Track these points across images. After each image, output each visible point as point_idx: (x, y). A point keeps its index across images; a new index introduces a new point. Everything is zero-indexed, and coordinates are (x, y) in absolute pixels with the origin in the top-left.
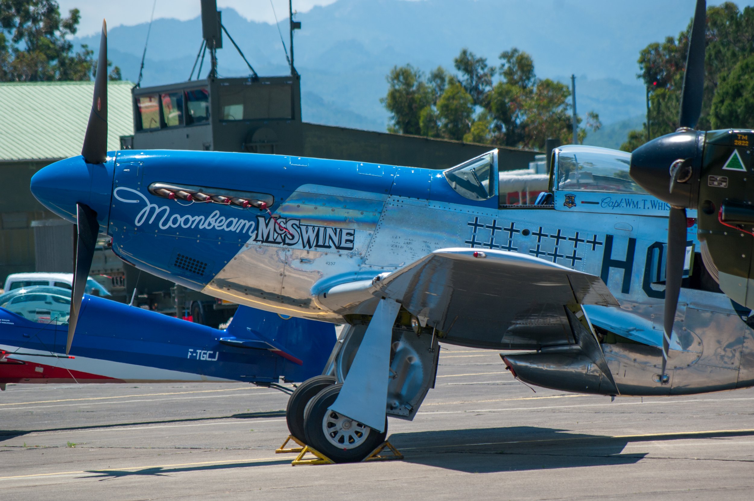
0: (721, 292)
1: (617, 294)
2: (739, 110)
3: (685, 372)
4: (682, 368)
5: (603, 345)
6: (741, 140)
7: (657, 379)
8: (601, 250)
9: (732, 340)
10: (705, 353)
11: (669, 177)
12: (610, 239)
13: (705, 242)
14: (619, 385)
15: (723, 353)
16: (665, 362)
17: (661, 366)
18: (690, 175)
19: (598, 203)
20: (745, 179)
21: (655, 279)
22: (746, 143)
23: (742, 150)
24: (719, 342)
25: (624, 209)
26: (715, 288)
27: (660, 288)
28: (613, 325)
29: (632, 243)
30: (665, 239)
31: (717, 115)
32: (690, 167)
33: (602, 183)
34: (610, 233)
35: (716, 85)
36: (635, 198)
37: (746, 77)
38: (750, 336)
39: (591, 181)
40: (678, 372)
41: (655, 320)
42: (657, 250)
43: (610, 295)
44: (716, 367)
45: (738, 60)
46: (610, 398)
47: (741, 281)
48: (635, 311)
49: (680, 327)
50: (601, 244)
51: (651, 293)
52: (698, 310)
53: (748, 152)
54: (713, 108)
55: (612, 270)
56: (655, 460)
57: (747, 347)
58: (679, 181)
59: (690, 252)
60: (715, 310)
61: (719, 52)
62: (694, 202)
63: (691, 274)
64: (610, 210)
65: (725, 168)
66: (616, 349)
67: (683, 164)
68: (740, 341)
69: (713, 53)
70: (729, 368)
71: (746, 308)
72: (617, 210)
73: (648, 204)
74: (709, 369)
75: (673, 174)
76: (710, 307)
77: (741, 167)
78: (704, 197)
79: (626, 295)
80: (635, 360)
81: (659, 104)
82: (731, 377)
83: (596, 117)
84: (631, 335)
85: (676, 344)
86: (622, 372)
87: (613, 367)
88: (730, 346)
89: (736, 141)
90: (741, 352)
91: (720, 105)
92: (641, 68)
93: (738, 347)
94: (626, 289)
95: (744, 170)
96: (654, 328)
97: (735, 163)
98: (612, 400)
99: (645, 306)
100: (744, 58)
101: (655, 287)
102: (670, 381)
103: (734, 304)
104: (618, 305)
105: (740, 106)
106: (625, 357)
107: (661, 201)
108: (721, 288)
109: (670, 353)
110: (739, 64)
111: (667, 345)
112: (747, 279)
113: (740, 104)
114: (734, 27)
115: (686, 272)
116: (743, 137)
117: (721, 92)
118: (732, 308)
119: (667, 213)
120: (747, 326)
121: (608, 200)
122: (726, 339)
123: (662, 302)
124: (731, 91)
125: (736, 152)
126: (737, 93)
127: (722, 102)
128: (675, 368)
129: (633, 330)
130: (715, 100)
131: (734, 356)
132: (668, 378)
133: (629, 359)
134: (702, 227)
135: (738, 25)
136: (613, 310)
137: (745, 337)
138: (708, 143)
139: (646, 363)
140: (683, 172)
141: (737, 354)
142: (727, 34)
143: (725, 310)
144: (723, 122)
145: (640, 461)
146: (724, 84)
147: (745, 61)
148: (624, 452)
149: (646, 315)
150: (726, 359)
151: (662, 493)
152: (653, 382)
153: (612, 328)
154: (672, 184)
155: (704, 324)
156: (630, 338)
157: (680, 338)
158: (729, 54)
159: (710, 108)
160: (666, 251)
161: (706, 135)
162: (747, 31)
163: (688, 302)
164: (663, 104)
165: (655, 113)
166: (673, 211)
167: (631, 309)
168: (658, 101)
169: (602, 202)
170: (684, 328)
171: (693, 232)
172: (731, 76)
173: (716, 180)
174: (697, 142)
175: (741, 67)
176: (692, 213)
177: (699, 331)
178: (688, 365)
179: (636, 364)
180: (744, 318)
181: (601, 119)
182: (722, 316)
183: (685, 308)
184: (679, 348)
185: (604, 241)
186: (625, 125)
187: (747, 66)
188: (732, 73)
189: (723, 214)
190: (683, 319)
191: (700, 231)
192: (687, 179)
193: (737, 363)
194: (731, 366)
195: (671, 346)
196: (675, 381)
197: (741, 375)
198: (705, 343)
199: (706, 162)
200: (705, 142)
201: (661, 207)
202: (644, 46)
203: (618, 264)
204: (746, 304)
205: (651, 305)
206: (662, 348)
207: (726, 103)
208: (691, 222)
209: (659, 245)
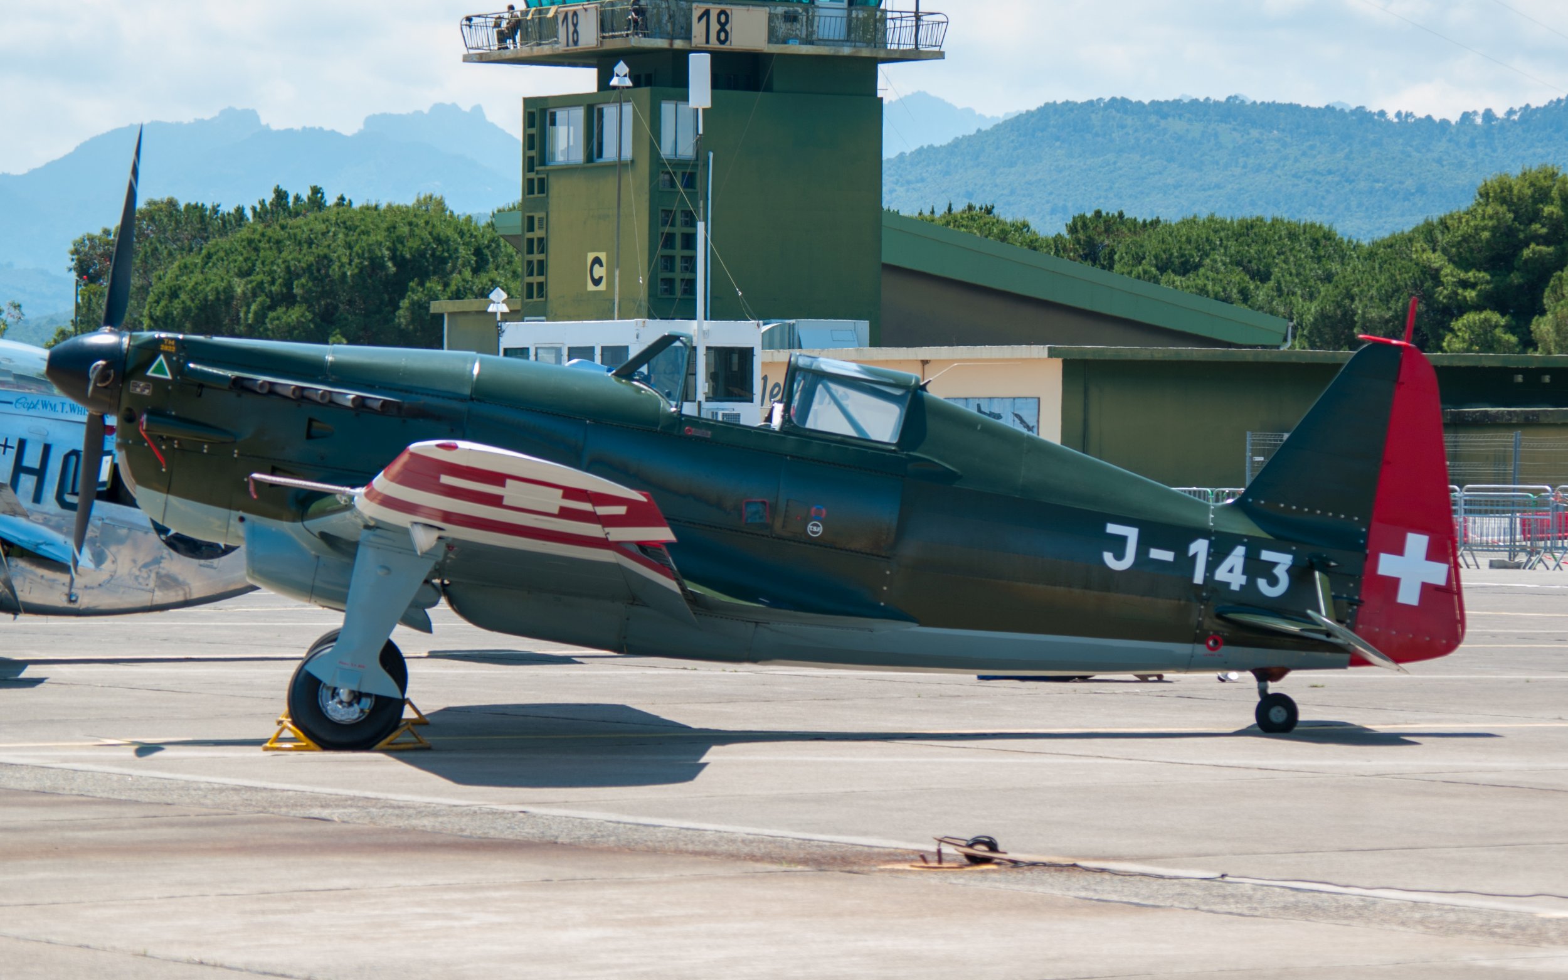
0: (136, 506)
1: (27, 503)
2: (175, 313)
3: (95, 591)
4: (92, 588)
5: (9, 558)
6: (168, 345)
7: (65, 598)
8: (12, 454)
9: (148, 559)
10: (119, 573)
11: (88, 380)
12: (22, 443)
13: (124, 452)
14: (24, 604)
15: (137, 573)
16: (72, 580)
17: (68, 584)
18: (111, 379)
19: (11, 403)
20: (170, 387)
21: (69, 490)
22: (173, 349)
23: (168, 356)
24: (134, 561)
25: (40, 411)
26: (131, 502)
27: (74, 499)
28: (21, 537)
29: (47, 449)
30: (80, 446)
31: (151, 317)
32: (112, 371)
33: (22, 383)
34: (24, 436)
35: (150, 285)
36: (53, 401)
37: (185, 278)
38: (168, 557)
39: (11, 379)
40: (89, 591)
41: (67, 534)
42: (73, 459)
43: (18, 505)
44: (129, 587)
45: (175, 259)
46: (11, 616)
47: (159, 497)
48: (46, 523)
49: (93, 542)
50: (12, 447)
51: (64, 505)
52: (114, 526)
53: (174, 358)
54: (147, 307)
55: (23, 477)
56: (56, 686)
57: (163, 568)
58: (99, 385)
59: (109, 463)
60: (132, 527)
61: (156, 249)
62: (114, 409)
63: (109, 486)
64: (24, 411)
65: (150, 373)
66: (22, 564)
67: (105, 367)
68: (157, 561)
69: (149, 250)
70: (143, 590)
71: (163, 527)
72: (32, 412)
73: (67, 408)
74: (122, 590)
75: (92, 376)
76: (127, 523)
77: (165, 374)
78: (125, 404)
79: (37, 505)
80: (42, 577)
81: (90, 300)
82: (144, 599)
83: (18, 307)
84: (40, 549)
85: (89, 562)
86: (27, 589)
87: (17, 584)
88: (145, 566)
89: (162, 346)
90: (157, 573)
91: (155, 304)
92: (73, 260)
93: (154, 568)
94: (37, 498)
95: (169, 377)
96: (65, 542)
97: (160, 369)
98: (15, 618)
99: (57, 519)
100: (183, 258)
101: (70, 499)
102: (79, 601)
103: (154, 522)
104: (26, 516)
105: (176, 308)
106: (32, 572)
107: (80, 406)
108: (138, 503)
109: (79, 568)
110: (176, 264)
111: (76, 562)
112: (164, 495)
113: (176, 306)
114: (173, 224)
115: (104, 484)
116: (170, 342)
117: (156, 291)
118: (151, 526)
119: (85, 419)
120: (165, 546)
121: (23, 400)
122: (143, 558)
123: (73, 515)
124: (167, 291)
125: (161, 357)
126: (174, 294)
127: (157, 302)
128: (86, 587)
129: (42, 544)
130: (150, 299)
131: (149, 576)
132: (77, 598)
133: (36, 575)
134: (121, 436)
135: (178, 222)
136: (21, 521)
137: (162, 558)
138: (133, 346)
139: (54, 580)
140: (104, 374)
141: (153, 575)
142: (165, 231)
143: (143, 527)
144: (158, 323)
145: (40, 686)
146: (159, 284)
147: (183, 261)
148: (23, 675)
149: (57, 528)
150: (141, 580)
151: (60, 721)
152: (61, 601)
153: (19, 540)
154: (91, 388)
155: (120, 541)
156: (40, 552)
157: (93, 555)
158: (165, 253)
159: (144, 307)
160: (82, 459)
161: (131, 338)
162: (186, 230)
163: (104, 517)
164: (94, 300)
165: (84, 310)
166: (91, 417)
167: (41, 521)
168: (89, 297)
169: (17, 402)
170: (98, 544)
171: (111, 442)
172: (169, 276)
173: (139, 386)
174: (120, 344)
175: (179, 266)
176: (111, 421)
177: (113, 549)
178: (100, 585)
179: (43, 581)
180: (163, 537)
181: (23, 310)
182: (140, 534)
183: (99, 523)
184: (92, 565)
185: (15, 444)
186: (52, 321)
187: (186, 267)
188: (169, 272)
189: (145, 424)
190: (98, 534)
191: (119, 440)
192: (108, 383)
193: (152, 584)
194: (144, 587)
195: (80, 563)
196: (84, 602)
197: (155, 598)
198: (119, 561)
199: (129, 367)
200: (129, 345)
201: (80, 412)
202: (78, 236)
203: (30, 471)
204: (163, 521)
205: (64, 517)
206: (71, 564)
207: (163, 303)
208: (111, 430)
209: (75, 452)
